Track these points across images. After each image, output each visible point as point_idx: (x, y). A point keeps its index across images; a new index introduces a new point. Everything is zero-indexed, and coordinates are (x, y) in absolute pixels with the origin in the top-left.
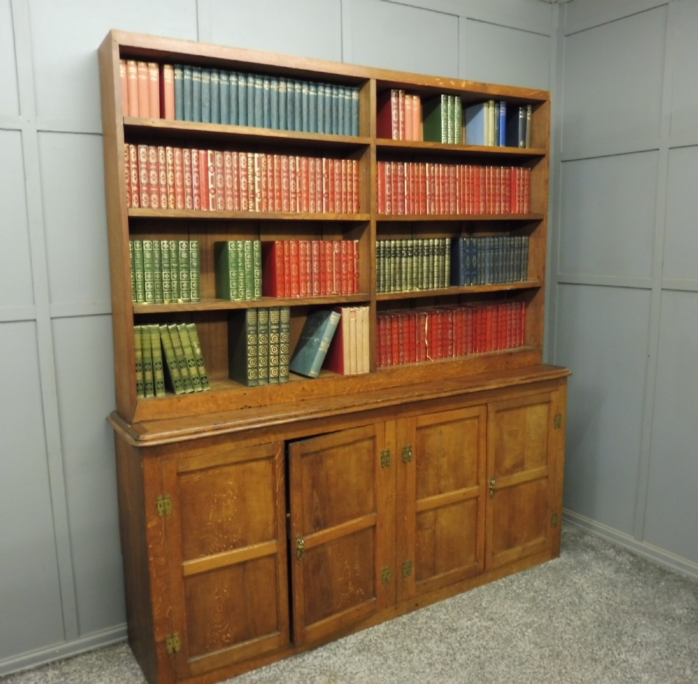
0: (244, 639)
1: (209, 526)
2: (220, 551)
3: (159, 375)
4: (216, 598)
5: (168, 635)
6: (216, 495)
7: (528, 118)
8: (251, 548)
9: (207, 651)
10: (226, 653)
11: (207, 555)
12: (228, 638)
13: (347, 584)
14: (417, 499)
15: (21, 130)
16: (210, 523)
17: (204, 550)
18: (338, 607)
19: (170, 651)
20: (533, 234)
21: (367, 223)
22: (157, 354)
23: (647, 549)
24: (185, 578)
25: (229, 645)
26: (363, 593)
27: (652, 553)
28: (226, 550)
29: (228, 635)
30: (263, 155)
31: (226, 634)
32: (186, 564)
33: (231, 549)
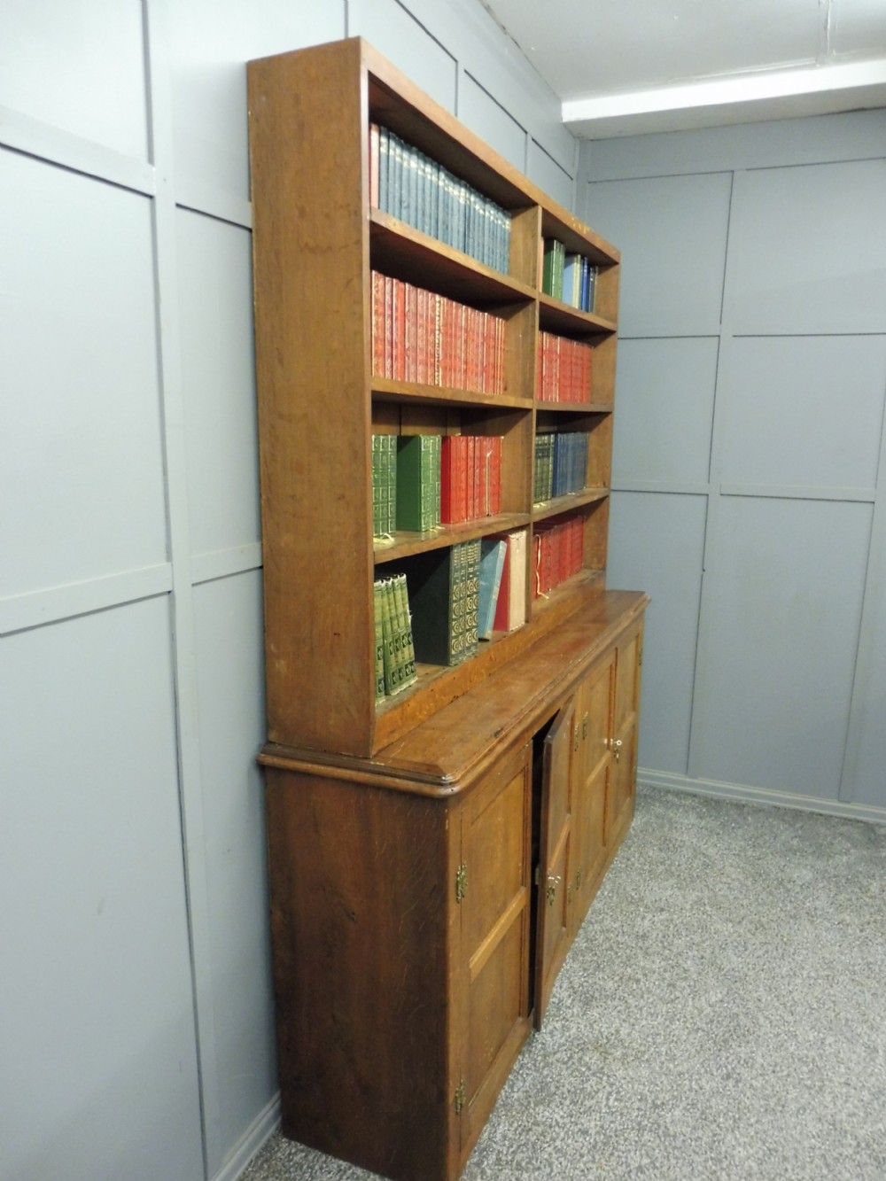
1: (486, 893)
2: (491, 928)
4: (486, 1000)
6: (490, 844)
7: (596, 282)
8: (511, 909)
11: (482, 940)
15: (151, 197)
16: (486, 890)
17: (481, 933)
20: (596, 430)
21: (528, 411)
23: (706, 785)
27: (713, 788)
30: (445, 300)
32: (472, 963)
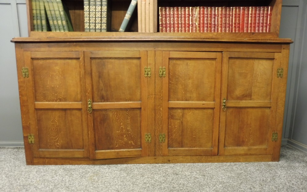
0: (66, 148)
1: (48, 87)
2: (53, 101)
3: (44, 22)
4: (52, 123)
5: (29, 135)
6: (51, 73)
8: (68, 103)
9: (48, 148)
10: (57, 151)
11: (47, 101)
12: (58, 145)
13: (122, 135)
14: (169, 100)
16: (48, 86)
17: (45, 98)
18: (117, 146)
19: (30, 142)
22: (43, 12)
24: (37, 110)
25: (58, 148)
26: (133, 144)
28: (56, 101)
29: (58, 143)
31: (57, 143)
32: (36, 103)
33: (59, 101)
